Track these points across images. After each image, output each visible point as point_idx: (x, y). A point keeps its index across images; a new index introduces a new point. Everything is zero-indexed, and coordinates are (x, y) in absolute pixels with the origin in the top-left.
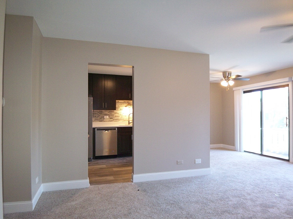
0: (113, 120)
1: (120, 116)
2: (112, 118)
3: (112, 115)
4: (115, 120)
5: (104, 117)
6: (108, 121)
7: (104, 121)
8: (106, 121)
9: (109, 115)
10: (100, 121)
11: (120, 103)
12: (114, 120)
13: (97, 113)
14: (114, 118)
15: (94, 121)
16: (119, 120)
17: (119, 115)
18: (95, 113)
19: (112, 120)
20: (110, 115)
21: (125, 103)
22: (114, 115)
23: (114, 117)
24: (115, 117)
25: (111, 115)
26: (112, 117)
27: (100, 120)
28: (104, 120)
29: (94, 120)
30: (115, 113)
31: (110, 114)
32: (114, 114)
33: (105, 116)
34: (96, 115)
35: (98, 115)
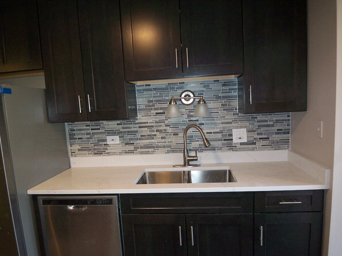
0: (136, 148)
1: (158, 133)
2: (133, 144)
3: (132, 132)
4: (141, 148)
5: (106, 140)
6: (120, 154)
7: (107, 151)
8: (114, 154)
9: (121, 132)
10: (95, 154)
11: (155, 89)
12: (138, 148)
13: (85, 127)
14: (138, 142)
15: (77, 152)
16: (153, 147)
17: (155, 133)
18: (79, 128)
19: (132, 148)
20: (125, 132)
21: (173, 88)
22: (137, 132)
23: (137, 139)
24: (140, 139)
25: (129, 132)
26: (130, 139)
27: (95, 149)
28: (107, 149)
29: (79, 150)
30: (140, 127)
31: (123, 128)
32: (136, 129)
33: (109, 138)
34: (83, 134)
35: (87, 134)
